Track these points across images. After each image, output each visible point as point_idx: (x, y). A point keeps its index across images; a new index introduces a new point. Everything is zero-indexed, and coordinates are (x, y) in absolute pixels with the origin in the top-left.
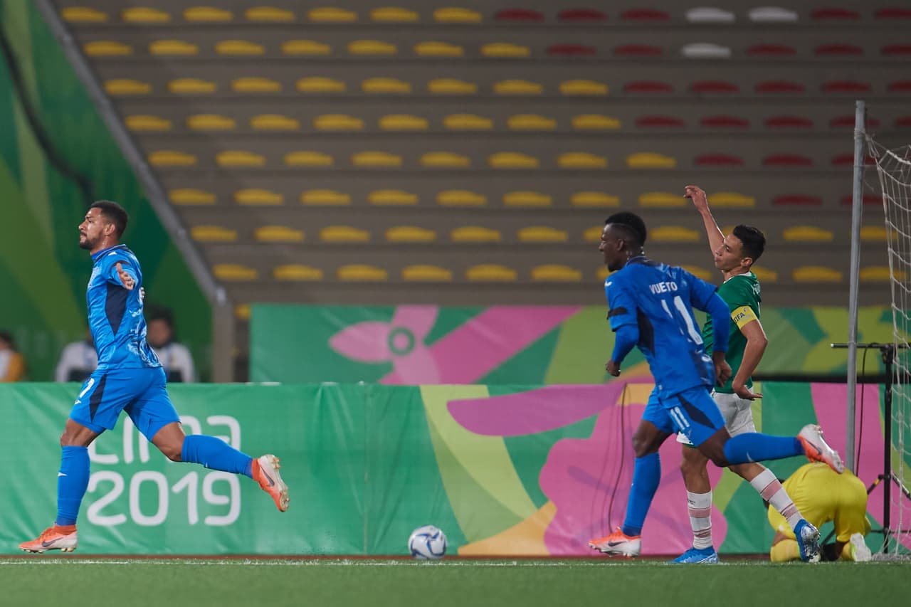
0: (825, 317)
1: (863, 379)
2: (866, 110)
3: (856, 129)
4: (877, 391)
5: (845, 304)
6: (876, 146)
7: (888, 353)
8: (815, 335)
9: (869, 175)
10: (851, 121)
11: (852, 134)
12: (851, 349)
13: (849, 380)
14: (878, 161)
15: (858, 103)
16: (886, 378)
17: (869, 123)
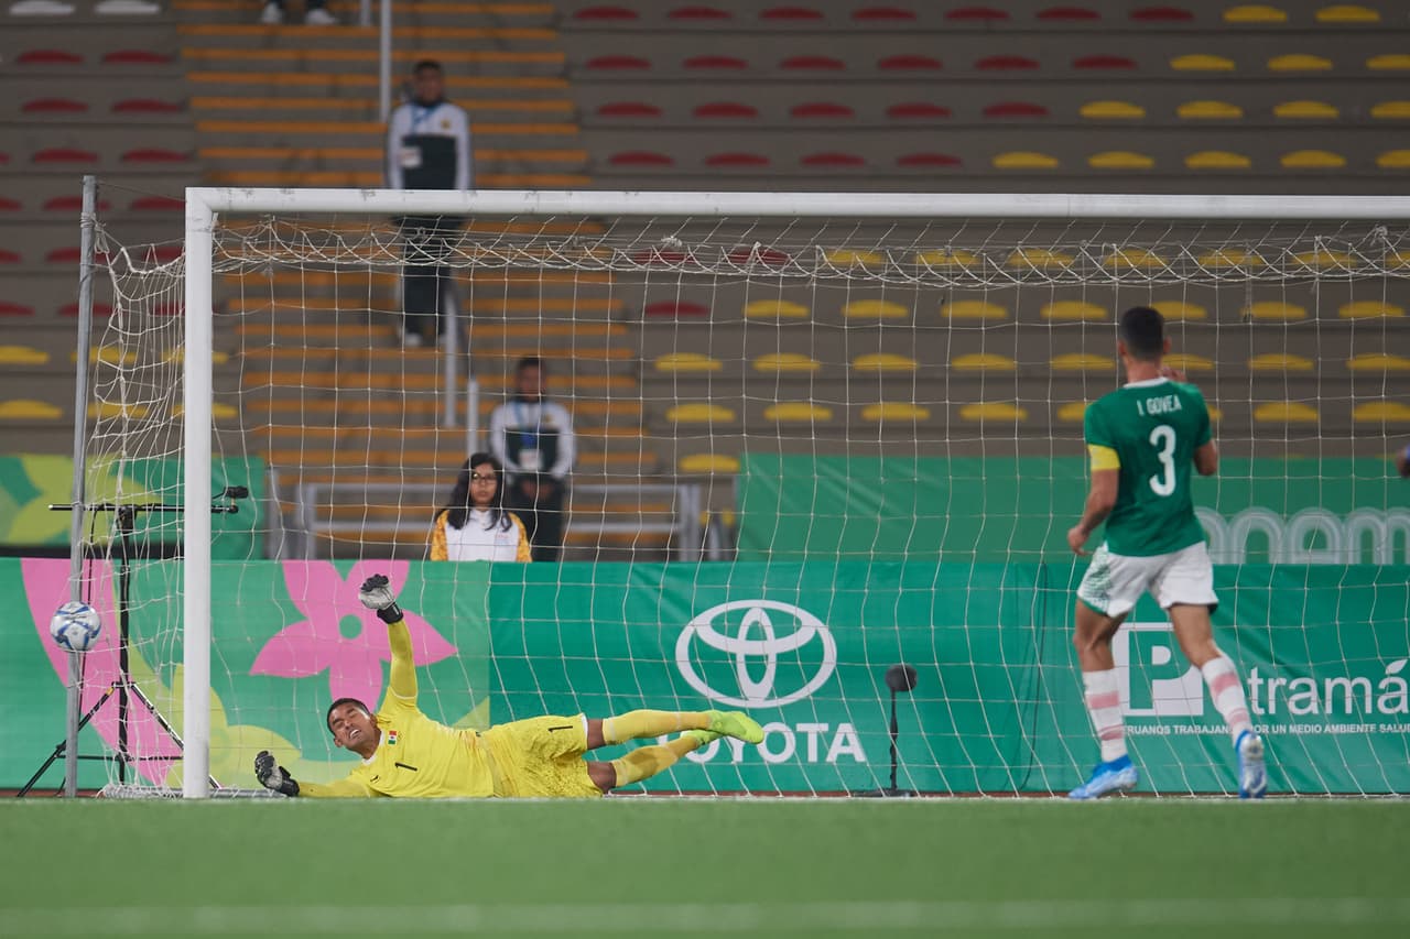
0: (38, 468)
1: (95, 553)
2: (97, 187)
3: (83, 214)
4: (108, 568)
5: (68, 451)
6: (107, 238)
7: (127, 517)
8: (25, 493)
9: (100, 276)
10: (77, 203)
11: (79, 222)
12: (76, 511)
13: (75, 554)
14: (111, 261)
15: (85, 178)
16: (124, 551)
17: (100, 206)
